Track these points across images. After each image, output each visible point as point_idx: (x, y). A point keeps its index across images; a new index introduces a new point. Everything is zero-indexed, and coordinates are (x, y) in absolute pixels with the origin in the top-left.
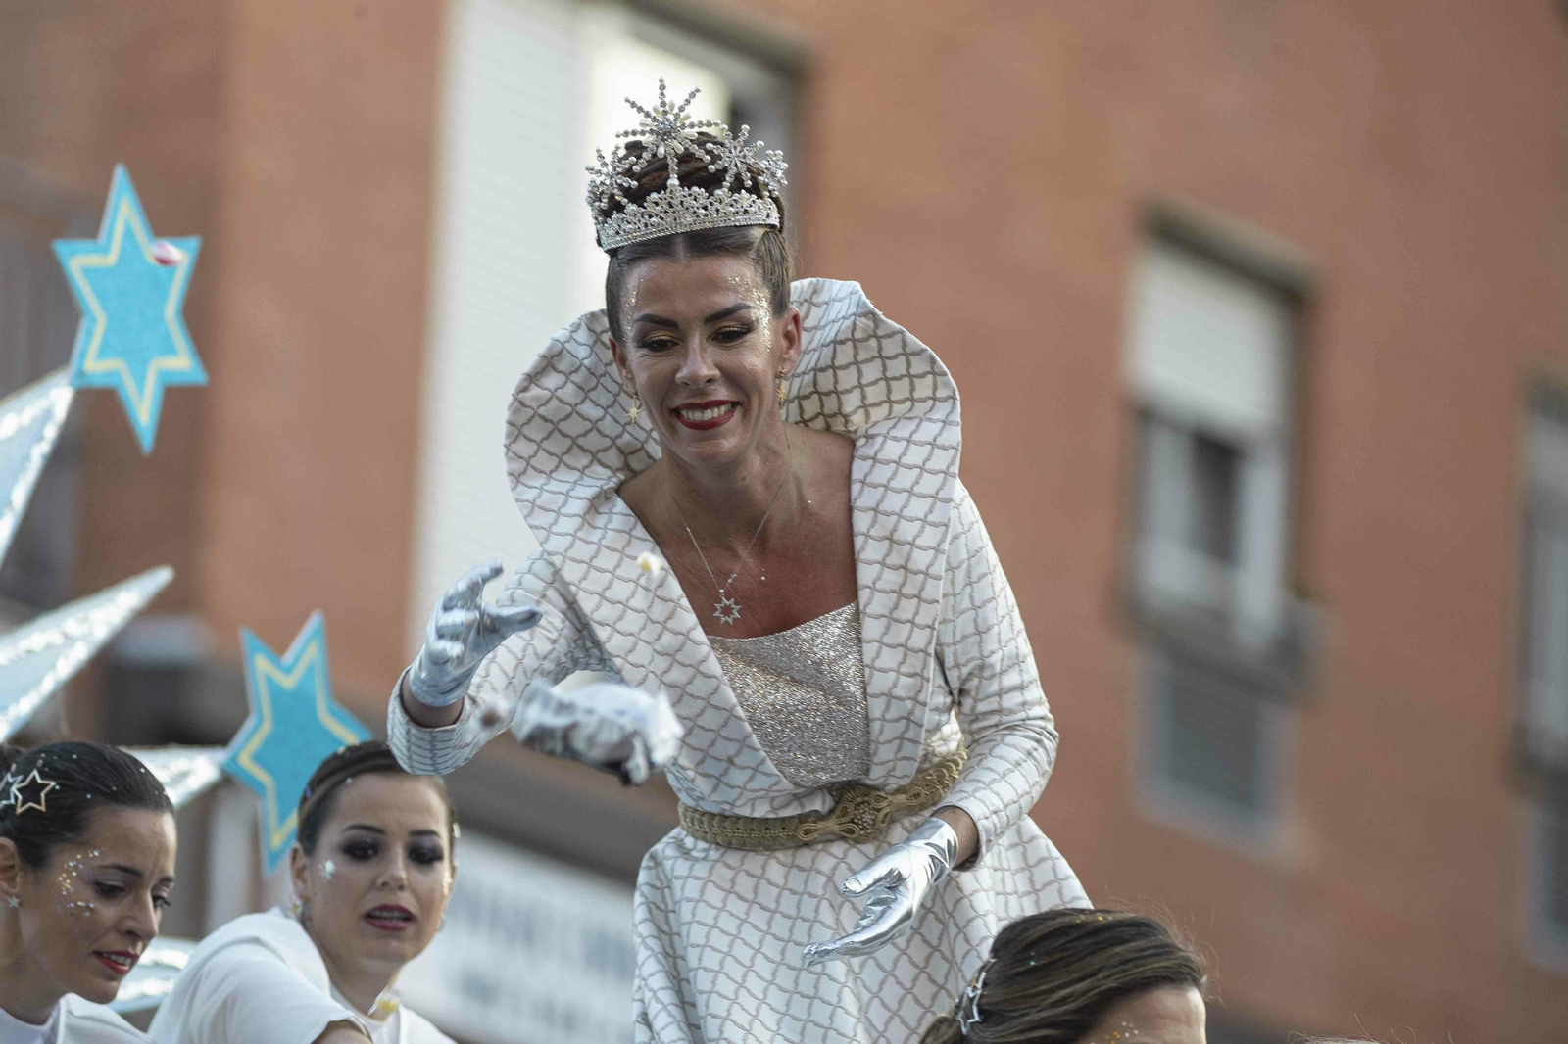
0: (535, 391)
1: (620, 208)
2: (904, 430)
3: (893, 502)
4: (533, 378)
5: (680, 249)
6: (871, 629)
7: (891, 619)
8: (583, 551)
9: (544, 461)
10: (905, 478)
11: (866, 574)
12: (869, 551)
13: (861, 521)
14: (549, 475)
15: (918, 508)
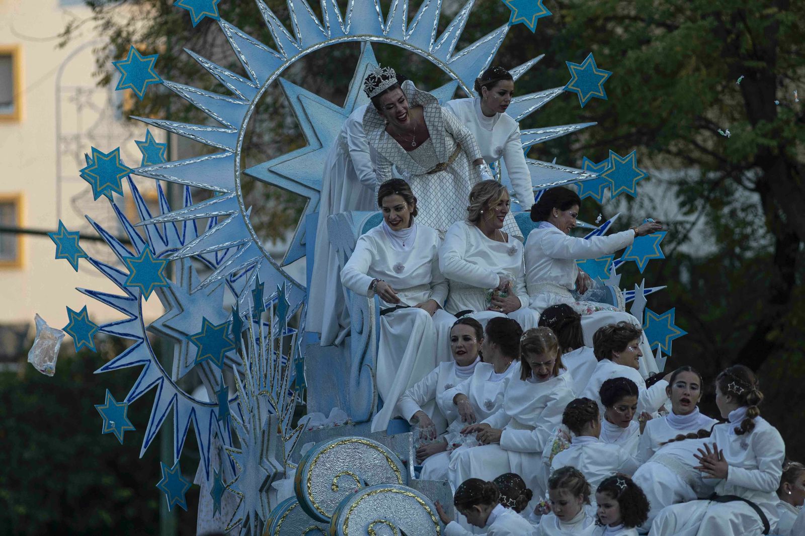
0: (366, 117)
1: (374, 89)
2: (431, 106)
3: (432, 119)
4: (365, 115)
5: (388, 91)
6: (434, 141)
7: (437, 139)
8: (381, 146)
9: (372, 129)
10: (433, 115)
11: (431, 132)
12: (430, 128)
13: (427, 123)
14: (373, 131)
15: (436, 120)
